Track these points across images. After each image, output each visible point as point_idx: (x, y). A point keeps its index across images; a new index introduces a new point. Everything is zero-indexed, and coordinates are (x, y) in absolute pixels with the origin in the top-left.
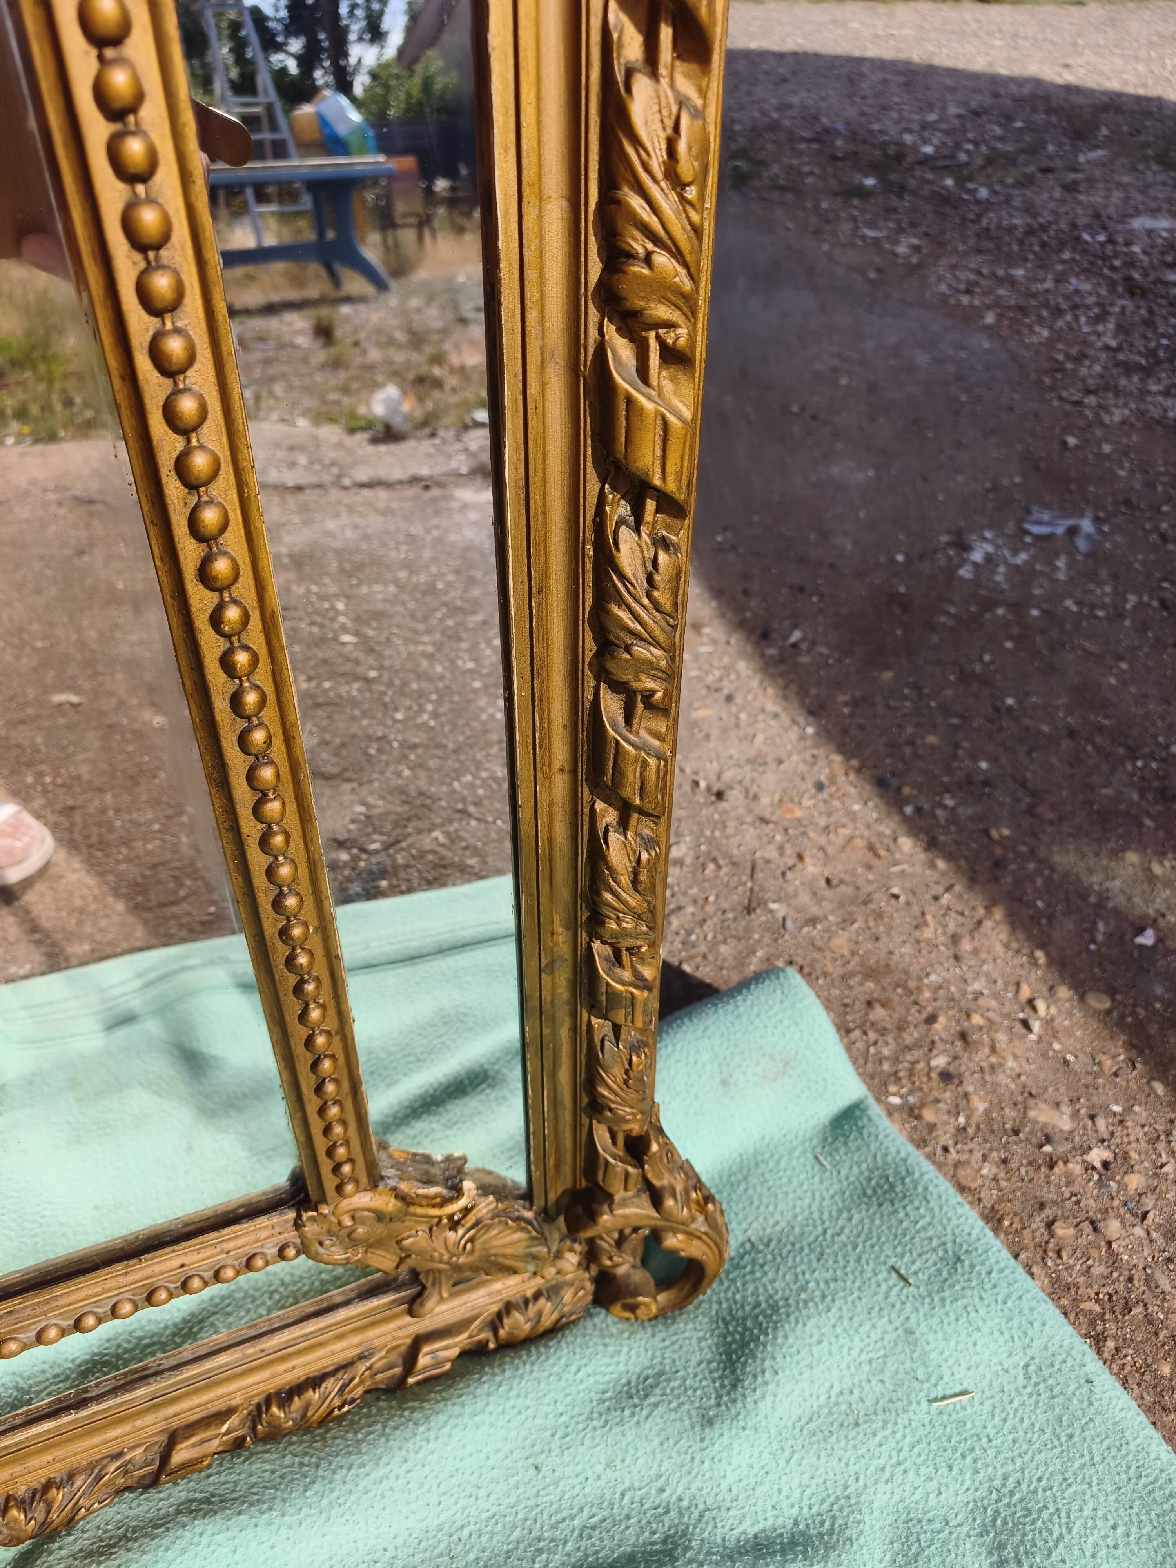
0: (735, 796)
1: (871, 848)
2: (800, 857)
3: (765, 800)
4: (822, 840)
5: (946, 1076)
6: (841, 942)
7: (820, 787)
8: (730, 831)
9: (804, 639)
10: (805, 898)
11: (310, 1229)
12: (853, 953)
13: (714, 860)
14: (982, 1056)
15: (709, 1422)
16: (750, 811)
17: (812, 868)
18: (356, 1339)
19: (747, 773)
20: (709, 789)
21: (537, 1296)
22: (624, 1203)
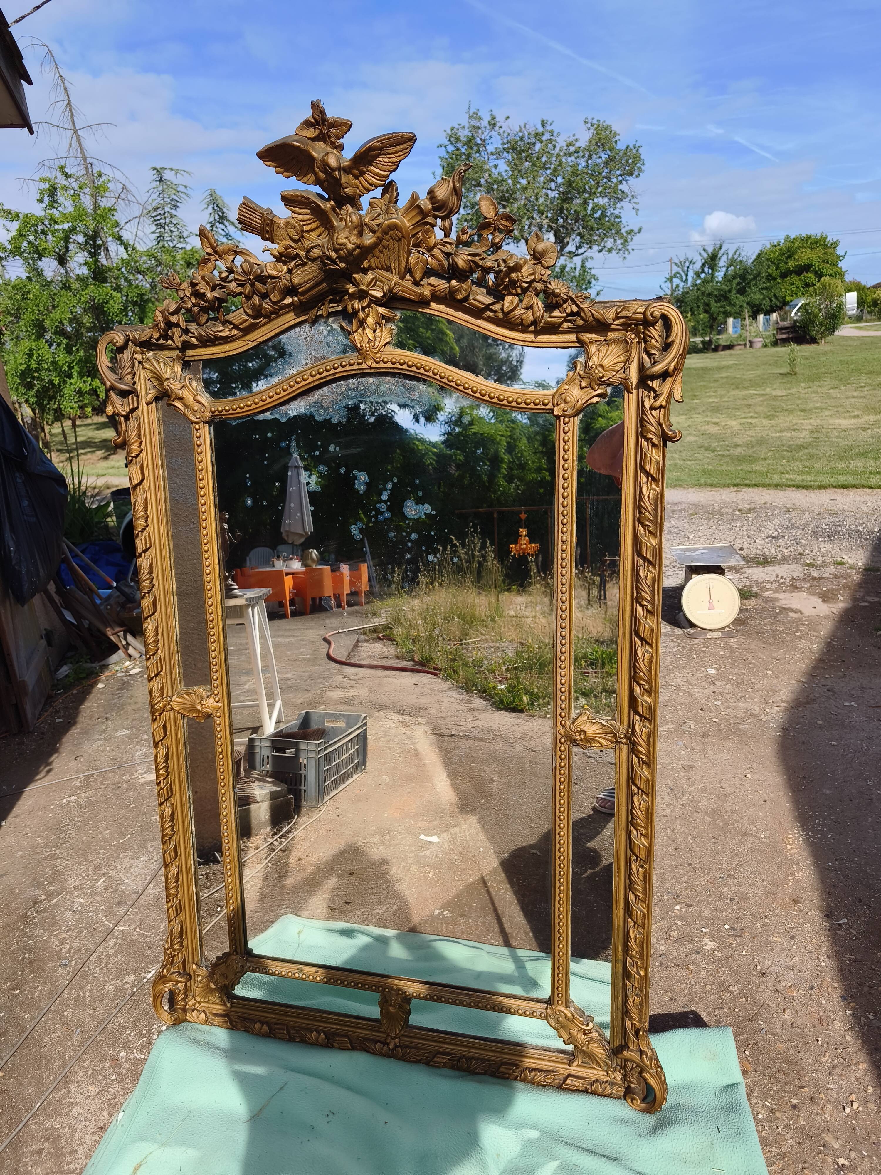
0: (771, 978)
1: (820, 1020)
2: (784, 1010)
3: (783, 984)
4: (799, 1008)
5: (794, 1107)
6: (782, 1046)
7: (812, 988)
8: (760, 990)
9: (846, 924)
10: (777, 1026)
11: (549, 1010)
12: (784, 1052)
13: (747, 998)
14: (816, 1109)
15: (640, 1136)
16: (774, 986)
17: (787, 1016)
18: (553, 1064)
19: (782, 970)
20: (761, 970)
21: (607, 1082)
22: (632, 1051)
